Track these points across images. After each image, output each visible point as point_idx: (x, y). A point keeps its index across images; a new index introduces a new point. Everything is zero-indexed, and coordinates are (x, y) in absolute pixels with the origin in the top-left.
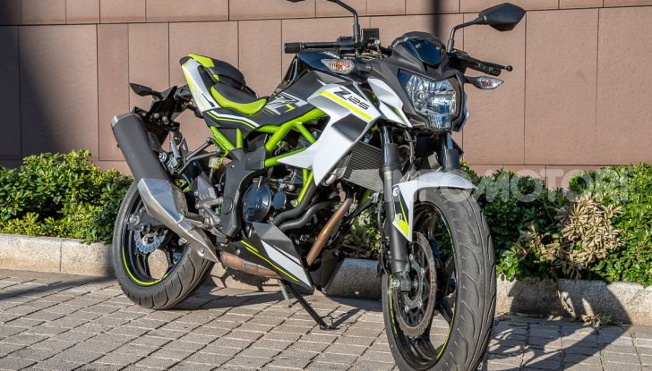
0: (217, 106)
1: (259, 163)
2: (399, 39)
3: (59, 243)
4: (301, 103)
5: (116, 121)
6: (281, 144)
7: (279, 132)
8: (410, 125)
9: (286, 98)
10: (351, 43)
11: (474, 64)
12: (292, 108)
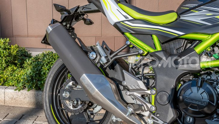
0: (130, 18)
3: (3, 90)
5: (51, 30)
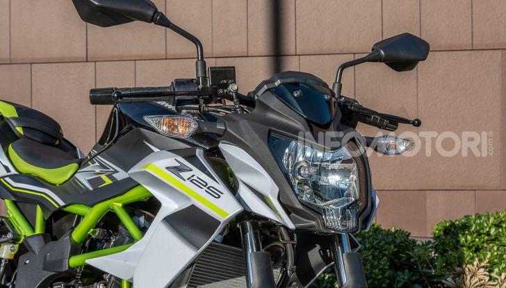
0: (13, 171)
1: (61, 262)
2: (266, 82)
4: (121, 175)
6: (94, 232)
7: (91, 215)
8: (291, 226)
9: (102, 166)
10: (193, 89)
11: (365, 116)
12: (108, 181)
